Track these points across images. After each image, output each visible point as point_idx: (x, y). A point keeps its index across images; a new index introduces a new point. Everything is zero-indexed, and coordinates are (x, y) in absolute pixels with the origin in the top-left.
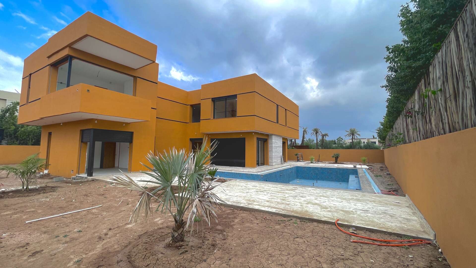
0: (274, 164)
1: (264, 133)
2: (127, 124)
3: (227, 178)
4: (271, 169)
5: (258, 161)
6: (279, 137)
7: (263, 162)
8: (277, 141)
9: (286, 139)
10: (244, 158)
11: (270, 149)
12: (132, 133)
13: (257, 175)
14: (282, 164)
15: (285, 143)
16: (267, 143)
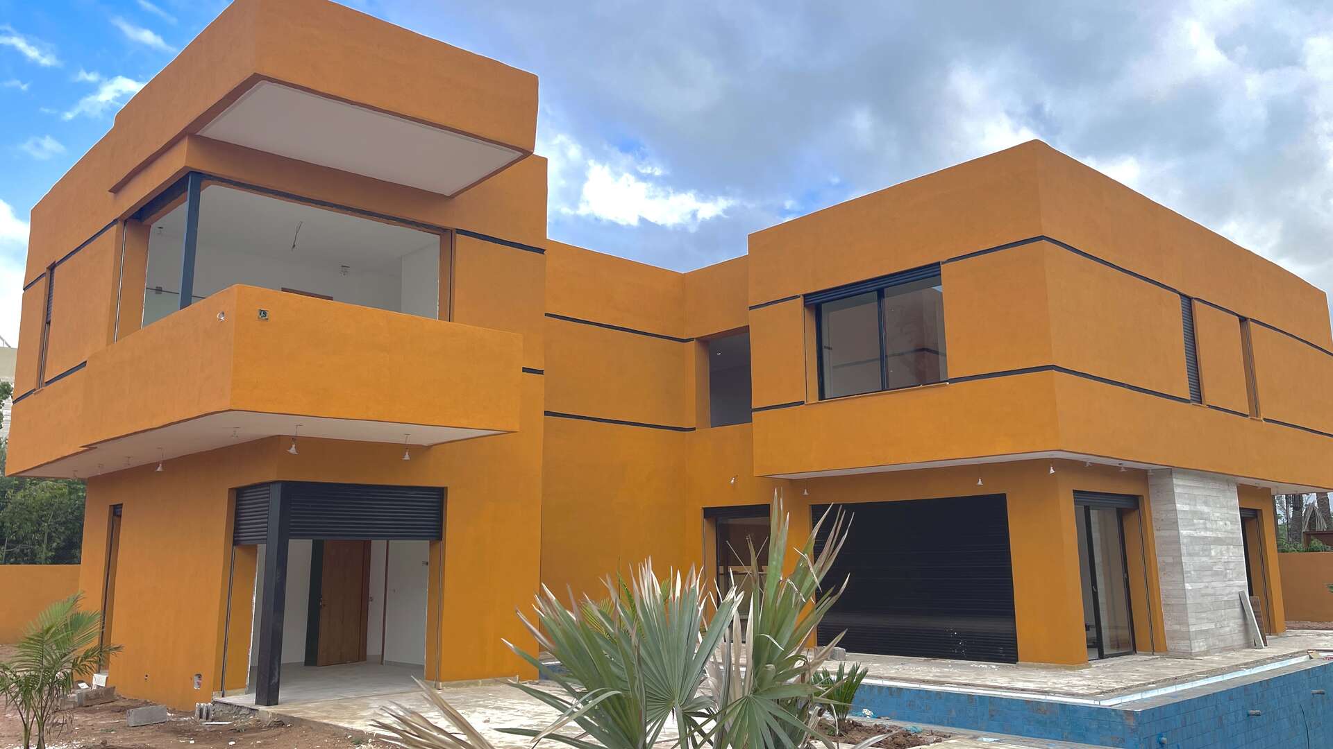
0: (1199, 646)
1: (1115, 463)
2: (419, 451)
3: (920, 727)
4: (1184, 679)
5: (1094, 625)
6: (1212, 485)
7: (1124, 634)
8: (1206, 509)
9: (1266, 495)
10: (1007, 610)
11: (1162, 558)
12: (440, 493)
13: (1101, 711)
14: (1250, 644)
15: (1256, 516)
16: (1141, 523)
